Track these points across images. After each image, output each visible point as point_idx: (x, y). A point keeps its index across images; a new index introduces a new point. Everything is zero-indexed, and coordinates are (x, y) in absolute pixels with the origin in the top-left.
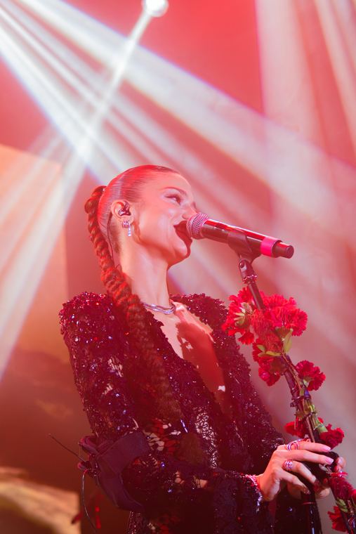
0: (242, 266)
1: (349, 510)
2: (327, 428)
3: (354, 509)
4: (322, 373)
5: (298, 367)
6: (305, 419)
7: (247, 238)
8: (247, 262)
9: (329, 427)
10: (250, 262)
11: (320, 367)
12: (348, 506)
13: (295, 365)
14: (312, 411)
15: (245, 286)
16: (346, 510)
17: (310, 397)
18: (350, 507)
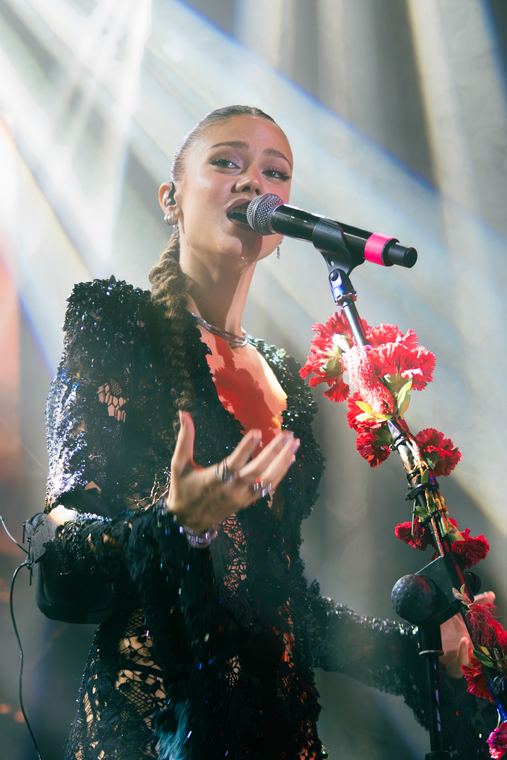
0: (335, 279)
1: (495, 663)
2: (463, 534)
3: (503, 663)
4: (456, 449)
5: (418, 439)
6: (428, 520)
7: (343, 235)
8: (342, 272)
9: (465, 534)
10: (346, 271)
11: (453, 440)
12: (494, 657)
13: (415, 435)
14: (440, 508)
15: (338, 309)
16: (489, 664)
17: (437, 485)
18: (497, 658)
